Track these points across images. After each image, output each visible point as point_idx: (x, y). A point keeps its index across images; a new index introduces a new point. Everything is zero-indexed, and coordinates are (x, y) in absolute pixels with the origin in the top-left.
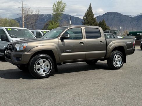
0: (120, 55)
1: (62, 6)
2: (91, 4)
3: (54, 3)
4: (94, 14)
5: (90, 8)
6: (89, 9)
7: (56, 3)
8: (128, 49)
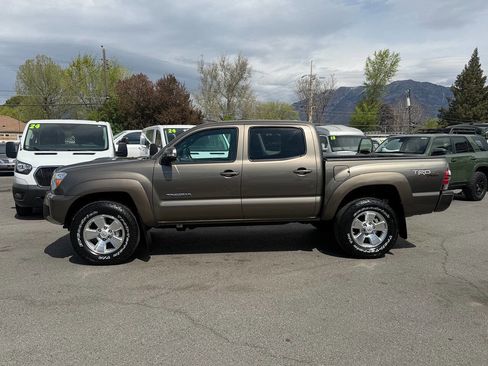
0: (379, 212)
1: (389, 63)
2: (476, 51)
3: (369, 59)
4: (485, 78)
5: (475, 61)
6: (471, 65)
7: (373, 58)
8: (414, 195)
